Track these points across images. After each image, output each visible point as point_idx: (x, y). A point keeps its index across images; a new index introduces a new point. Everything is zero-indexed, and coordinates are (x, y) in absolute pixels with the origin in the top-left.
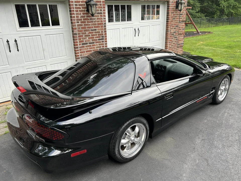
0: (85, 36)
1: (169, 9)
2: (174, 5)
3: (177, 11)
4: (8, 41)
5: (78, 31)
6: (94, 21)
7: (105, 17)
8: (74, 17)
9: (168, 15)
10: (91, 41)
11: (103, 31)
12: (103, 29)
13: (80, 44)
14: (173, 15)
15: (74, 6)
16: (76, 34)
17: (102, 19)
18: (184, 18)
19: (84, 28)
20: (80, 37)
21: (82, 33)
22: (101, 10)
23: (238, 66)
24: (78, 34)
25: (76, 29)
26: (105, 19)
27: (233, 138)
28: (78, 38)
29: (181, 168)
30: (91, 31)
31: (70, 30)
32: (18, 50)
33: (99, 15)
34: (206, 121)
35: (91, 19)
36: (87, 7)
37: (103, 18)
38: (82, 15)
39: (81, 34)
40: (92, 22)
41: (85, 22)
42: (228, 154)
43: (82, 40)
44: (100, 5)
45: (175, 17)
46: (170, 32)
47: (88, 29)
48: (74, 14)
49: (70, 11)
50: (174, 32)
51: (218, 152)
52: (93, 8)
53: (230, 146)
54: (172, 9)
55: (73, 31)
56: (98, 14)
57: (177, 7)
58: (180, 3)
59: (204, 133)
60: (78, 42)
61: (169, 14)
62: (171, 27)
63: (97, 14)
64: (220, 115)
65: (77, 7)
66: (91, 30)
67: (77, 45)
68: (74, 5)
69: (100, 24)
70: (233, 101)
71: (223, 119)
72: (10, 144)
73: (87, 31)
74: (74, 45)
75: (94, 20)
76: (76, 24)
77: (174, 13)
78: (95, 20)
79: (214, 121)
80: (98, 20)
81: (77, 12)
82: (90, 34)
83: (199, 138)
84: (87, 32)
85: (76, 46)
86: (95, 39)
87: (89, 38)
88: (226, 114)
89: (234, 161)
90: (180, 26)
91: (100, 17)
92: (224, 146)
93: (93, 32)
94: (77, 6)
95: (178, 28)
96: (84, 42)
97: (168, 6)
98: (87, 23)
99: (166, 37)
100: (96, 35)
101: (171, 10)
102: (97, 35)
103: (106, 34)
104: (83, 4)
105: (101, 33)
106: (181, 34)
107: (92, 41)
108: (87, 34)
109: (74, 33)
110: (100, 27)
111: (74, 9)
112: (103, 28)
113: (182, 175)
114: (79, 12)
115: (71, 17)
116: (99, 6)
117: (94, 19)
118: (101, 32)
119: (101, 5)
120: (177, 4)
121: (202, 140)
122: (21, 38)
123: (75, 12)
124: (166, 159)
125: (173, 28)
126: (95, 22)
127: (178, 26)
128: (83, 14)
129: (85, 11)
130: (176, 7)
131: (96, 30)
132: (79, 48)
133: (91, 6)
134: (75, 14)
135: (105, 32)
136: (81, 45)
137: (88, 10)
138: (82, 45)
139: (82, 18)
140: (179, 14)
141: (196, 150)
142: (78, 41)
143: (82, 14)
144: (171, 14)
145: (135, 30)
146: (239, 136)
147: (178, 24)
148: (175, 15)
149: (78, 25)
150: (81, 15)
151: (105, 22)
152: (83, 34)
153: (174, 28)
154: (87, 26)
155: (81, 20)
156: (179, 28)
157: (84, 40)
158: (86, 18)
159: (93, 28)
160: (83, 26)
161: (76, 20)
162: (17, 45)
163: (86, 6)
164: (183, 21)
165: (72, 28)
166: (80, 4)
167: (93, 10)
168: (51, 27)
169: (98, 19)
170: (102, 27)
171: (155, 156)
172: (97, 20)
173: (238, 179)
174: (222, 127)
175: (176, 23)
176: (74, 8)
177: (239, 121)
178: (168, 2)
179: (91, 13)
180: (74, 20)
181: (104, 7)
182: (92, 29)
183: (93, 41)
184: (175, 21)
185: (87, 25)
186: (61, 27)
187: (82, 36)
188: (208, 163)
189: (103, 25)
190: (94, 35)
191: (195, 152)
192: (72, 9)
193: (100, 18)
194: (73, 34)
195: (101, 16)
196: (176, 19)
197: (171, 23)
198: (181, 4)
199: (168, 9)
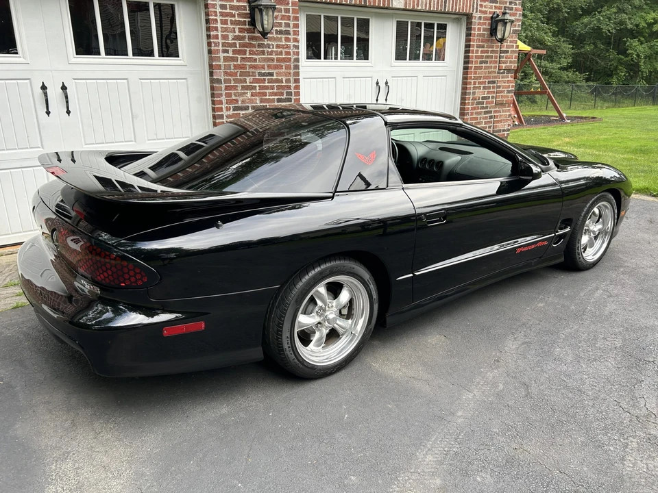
0: (243, 87)
1: (470, 36)
2: (484, 27)
3: (492, 41)
4: (44, 88)
5: (225, 73)
6: (268, 52)
7: (296, 44)
8: (217, 37)
9: (467, 52)
10: (258, 102)
11: (292, 79)
12: (290, 73)
13: (228, 109)
14: (482, 52)
15: (218, 10)
16: (219, 81)
17: (288, 47)
18: (511, 62)
19: (241, 68)
20: (230, 90)
21: (236, 81)
22: (287, 25)
23: (655, 191)
24: (224, 81)
25: (219, 67)
26: (297, 47)
27: (607, 343)
28: (223, 92)
29: (455, 398)
30: (259, 76)
31: (205, 72)
32: (68, 112)
33: (281, 37)
34: (541, 305)
35: (260, 46)
36: (250, 14)
37: (292, 46)
38: (237, 34)
39: (232, 82)
40: (264, 54)
41: (244, 52)
42: (587, 377)
43: (234, 97)
44: (286, 13)
45: (487, 57)
46: (471, 96)
47: (251, 70)
48: (216, 29)
49: (207, 21)
50: (483, 98)
51: (559, 370)
52: (265, 17)
53: (595, 360)
54: (479, 35)
55: (211, 74)
56: (280, 34)
57: (493, 31)
58: (500, 20)
59: (531, 330)
60: (224, 102)
61: (470, 47)
62: (475, 83)
63: (276, 33)
64: (582, 294)
65: (224, 11)
66: (260, 74)
67: (221, 110)
68: (218, 7)
69: (284, 60)
70: (625, 267)
71: (589, 303)
72: (25, 329)
73: (248, 74)
74: (214, 110)
75: (269, 48)
76: (222, 55)
77: (483, 47)
78: (270, 50)
79: (563, 306)
80: (279, 50)
81: (224, 24)
82: (257, 83)
83: (515, 339)
84: (248, 79)
85: (218, 111)
86: (267, 97)
87: (252, 95)
88: (600, 292)
89: (599, 391)
90: (500, 81)
91: (284, 43)
92: (577, 359)
93: (265, 80)
94: (226, 9)
95: (494, 87)
96: (240, 104)
97: (469, 29)
98: (250, 54)
99: (461, 109)
100: (272, 88)
101: (476, 38)
102: (275, 88)
103: (298, 87)
104: (242, 6)
105: (286, 82)
106: (502, 104)
107: (261, 102)
108: (248, 84)
109: (215, 77)
110: (284, 68)
111: (216, 15)
112: (292, 71)
113: (453, 414)
114: (229, 26)
115: (209, 37)
116: (283, 14)
117: (268, 46)
118: (284, 82)
119: (287, 11)
120: (494, 25)
121: (523, 344)
122: (77, 81)
123: (219, 25)
124: (419, 378)
125: (482, 86)
126: (271, 53)
127: (494, 82)
128: (241, 30)
129: (246, 25)
130: (489, 33)
131: (271, 74)
132: (225, 117)
133: (261, 11)
134: (219, 29)
135: (297, 81)
136: (230, 109)
137: (253, 23)
138: (234, 110)
139: (237, 42)
140: (499, 49)
141: (502, 363)
142: (223, 99)
143: (237, 31)
144: (475, 49)
145: (377, 83)
146: (624, 340)
147: (496, 77)
148: (487, 52)
149: (226, 59)
150: (235, 32)
151: (296, 57)
152: (239, 83)
153: (484, 88)
154: (249, 64)
155: (234, 45)
156: (499, 87)
157: (240, 99)
158: (247, 41)
159: (264, 69)
160: (239, 63)
161: (221, 45)
162: (67, 97)
163: (248, 12)
164: (509, 71)
165: (211, 66)
166: (233, 5)
167: (265, 22)
168: (157, 60)
169: (278, 46)
170: (288, 67)
171: (392, 372)
172: (275, 49)
173: (603, 430)
174: (582, 320)
175: (490, 73)
176: (218, 14)
177: (631, 309)
178: (469, 17)
179: (261, 30)
180: (217, 44)
181: (296, 19)
182: (263, 72)
183: (264, 102)
184: (486, 68)
185: (249, 59)
186: (182, 62)
187: (235, 87)
188: (528, 393)
189: (292, 65)
190: (267, 88)
191: (498, 367)
192: (212, 15)
193: (283, 45)
194: (212, 81)
195: (287, 40)
196: (491, 62)
197: (475, 73)
198: (505, 23)
199: (468, 35)
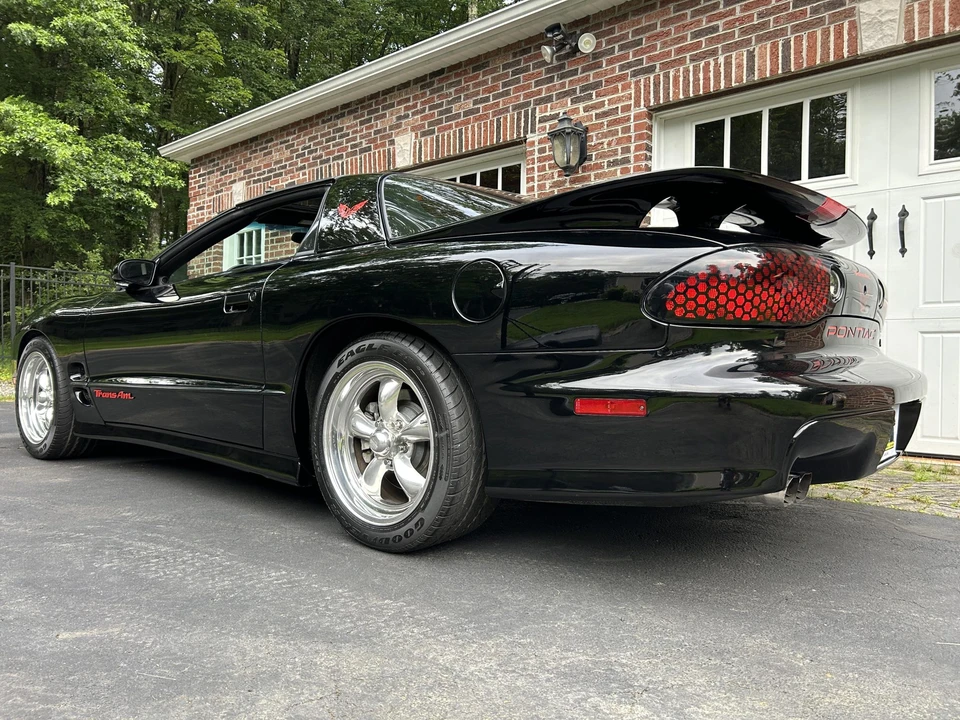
15: (537, 155)
65: (543, 155)
81: (541, 172)
111: (534, 163)
114: (548, 171)
128: (560, 174)
139: (555, 190)
143: (556, 176)
176: (536, 161)
192: (529, 165)
